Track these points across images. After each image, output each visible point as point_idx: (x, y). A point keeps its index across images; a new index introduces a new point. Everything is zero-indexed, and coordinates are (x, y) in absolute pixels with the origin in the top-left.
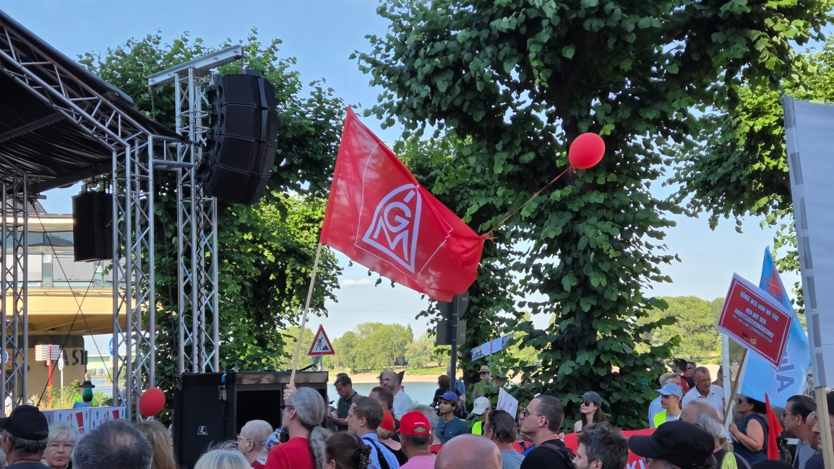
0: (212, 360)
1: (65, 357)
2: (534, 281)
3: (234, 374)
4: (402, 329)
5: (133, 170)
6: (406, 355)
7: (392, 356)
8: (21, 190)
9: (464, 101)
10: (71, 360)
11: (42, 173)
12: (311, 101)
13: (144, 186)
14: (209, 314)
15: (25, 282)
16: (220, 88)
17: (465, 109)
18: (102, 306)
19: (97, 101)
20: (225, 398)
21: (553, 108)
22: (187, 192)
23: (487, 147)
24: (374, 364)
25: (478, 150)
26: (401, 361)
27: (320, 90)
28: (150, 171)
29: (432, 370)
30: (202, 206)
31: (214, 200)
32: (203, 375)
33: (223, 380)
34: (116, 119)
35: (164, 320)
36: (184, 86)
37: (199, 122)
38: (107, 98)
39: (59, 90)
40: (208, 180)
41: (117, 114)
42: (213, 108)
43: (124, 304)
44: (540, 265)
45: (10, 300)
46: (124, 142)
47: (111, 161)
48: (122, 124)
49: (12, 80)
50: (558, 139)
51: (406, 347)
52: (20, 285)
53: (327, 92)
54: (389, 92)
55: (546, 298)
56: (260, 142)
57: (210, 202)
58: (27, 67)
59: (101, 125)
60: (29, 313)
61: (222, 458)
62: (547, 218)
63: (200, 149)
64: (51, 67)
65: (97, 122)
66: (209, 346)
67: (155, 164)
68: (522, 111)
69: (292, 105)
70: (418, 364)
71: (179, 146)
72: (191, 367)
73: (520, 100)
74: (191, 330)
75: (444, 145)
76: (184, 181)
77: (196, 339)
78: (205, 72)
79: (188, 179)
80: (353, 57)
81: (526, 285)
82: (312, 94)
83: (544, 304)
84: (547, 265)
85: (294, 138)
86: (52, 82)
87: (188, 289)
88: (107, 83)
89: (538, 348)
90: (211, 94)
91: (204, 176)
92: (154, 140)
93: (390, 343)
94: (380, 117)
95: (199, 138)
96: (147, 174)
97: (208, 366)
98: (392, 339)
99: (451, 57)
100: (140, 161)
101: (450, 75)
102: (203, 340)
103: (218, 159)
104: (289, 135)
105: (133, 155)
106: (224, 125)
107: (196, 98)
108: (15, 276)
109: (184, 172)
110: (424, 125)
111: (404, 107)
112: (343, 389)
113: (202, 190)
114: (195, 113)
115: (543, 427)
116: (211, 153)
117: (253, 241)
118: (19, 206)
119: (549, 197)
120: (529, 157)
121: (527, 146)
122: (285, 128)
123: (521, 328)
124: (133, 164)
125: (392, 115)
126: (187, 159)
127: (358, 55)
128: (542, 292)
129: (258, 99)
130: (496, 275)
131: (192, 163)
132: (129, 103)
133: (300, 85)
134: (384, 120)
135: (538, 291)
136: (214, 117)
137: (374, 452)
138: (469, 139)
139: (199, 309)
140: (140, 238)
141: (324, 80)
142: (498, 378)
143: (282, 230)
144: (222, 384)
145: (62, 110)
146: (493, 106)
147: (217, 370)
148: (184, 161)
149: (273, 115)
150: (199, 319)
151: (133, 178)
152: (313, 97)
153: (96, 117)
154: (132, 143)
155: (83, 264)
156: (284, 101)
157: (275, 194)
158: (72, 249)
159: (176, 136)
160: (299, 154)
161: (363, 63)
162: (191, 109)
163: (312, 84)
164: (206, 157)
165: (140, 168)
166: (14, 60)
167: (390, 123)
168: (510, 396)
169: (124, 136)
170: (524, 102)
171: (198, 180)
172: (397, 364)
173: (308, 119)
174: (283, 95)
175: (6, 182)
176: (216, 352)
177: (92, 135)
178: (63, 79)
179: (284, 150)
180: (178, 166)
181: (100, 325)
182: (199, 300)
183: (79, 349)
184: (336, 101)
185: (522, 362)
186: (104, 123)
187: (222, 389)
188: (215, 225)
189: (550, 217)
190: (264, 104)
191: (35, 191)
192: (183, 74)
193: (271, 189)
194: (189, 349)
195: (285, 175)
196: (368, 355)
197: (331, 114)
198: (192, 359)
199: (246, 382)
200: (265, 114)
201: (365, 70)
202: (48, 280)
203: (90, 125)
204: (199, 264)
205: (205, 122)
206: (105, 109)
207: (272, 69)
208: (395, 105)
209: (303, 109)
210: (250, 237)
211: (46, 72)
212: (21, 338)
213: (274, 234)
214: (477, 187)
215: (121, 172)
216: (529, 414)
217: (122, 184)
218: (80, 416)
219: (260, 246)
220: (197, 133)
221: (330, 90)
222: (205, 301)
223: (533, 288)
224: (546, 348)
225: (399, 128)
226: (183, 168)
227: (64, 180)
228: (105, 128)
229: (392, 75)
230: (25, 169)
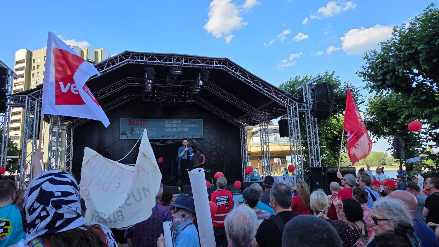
0: (319, 163)
1: (281, 162)
2: (430, 138)
3: (326, 167)
4: (383, 153)
5: (293, 113)
6: (385, 161)
7: (380, 162)
8: (266, 120)
9: (397, 81)
10: (283, 162)
11: (271, 115)
12: (345, 88)
13: (296, 116)
14: (317, 150)
15: (268, 142)
16: (315, 88)
17: (398, 84)
18: (287, 148)
19: (283, 96)
20: (323, 175)
21: (432, 80)
22: (308, 117)
23: (407, 95)
24: (374, 164)
25: (404, 96)
26: (384, 163)
27: (347, 84)
28: (298, 112)
29: (395, 166)
30: (313, 121)
31: (316, 119)
32: (317, 168)
33: (322, 169)
34: (287, 100)
35: (305, 152)
36: (305, 89)
37: (310, 98)
38: (285, 95)
39: (273, 94)
40: (314, 114)
41: (288, 99)
42: (314, 94)
43: (293, 148)
44: (432, 132)
45: (265, 147)
46: (290, 106)
47: (287, 111)
48: (289, 101)
49: (261, 93)
50: (435, 90)
51: (385, 159)
52: (267, 143)
53: (350, 85)
54: (370, 82)
55: (435, 143)
56: (328, 102)
57: (315, 119)
58: (265, 89)
59: (284, 102)
60: (270, 150)
61: (318, 194)
62: (433, 117)
63: (311, 106)
64: (270, 89)
65: (283, 101)
66: (318, 160)
67: (299, 111)
68: (420, 82)
69: (339, 90)
70: (390, 164)
71: (305, 105)
72: (313, 165)
73: (418, 79)
74: (312, 155)
75: (391, 96)
76: (307, 114)
77: (314, 158)
78: (311, 84)
79: (308, 114)
80: (357, 73)
81: (427, 139)
82: (345, 86)
83: (435, 145)
84: (434, 132)
85: (340, 99)
86: (271, 93)
87: (310, 144)
88: (285, 91)
89: (433, 160)
90: (313, 90)
91: (313, 113)
92: (298, 104)
93: (379, 158)
94: (368, 90)
95: (311, 102)
96: (297, 113)
97: (318, 165)
98: (380, 156)
99: (390, 68)
100: (295, 110)
101: (391, 74)
102: (316, 158)
103: (316, 108)
104: (338, 98)
105: (293, 109)
106: (317, 98)
107: (309, 92)
108: (266, 141)
109: (307, 112)
110: (383, 91)
111: (375, 86)
112: (362, 172)
113: (312, 117)
114: (309, 96)
115: (433, 187)
116: (314, 106)
117: (330, 129)
118: (266, 124)
119: (433, 109)
120: (424, 97)
121: (423, 94)
122: (337, 96)
123: (426, 153)
124: (293, 111)
125: (371, 89)
126: (307, 108)
127: (358, 72)
128: (434, 141)
129: (327, 90)
130: (415, 136)
131: (309, 109)
132: (291, 95)
133: (341, 84)
134: (369, 91)
135: (432, 141)
136: (314, 96)
137: (369, 193)
138: (400, 94)
139: (314, 149)
140: (296, 131)
141: (349, 82)
142: (418, 170)
143: (338, 126)
144: (322, 170)
145: (274, 99)
146: (408, 82)
147: (321, 167)
148: (307, 109)
149: (332, 94)
150: (314, 152)
151: (293, 115)
152: (345, 87)
153: (282, 100)
154: (292, 106)
155: (282, 138)
156: (336, 89)
157: (335, 115)
158: (279, 134)
159: (304, 102)
160: (342, 103)
161: (360, 74)
162: (308, 95)
163: (344, 83)
164: (313, 108)
165: (295, 112)
166: (261, 88)
167: (371, 91)
168: (422, 177)
169: (290, 104)
170: (420, 79)
171: (311, 114)
172: (382, 164)
173: (344, 93)
174: (336, 87)
175: (262, 118)
176: (320, 161)
177: (282, 105)
178: (274, 91)
179: (337, 103)
180: (305, 110)
181: (289, 153)
182: (314, 147)
183: (285, 159)
184: (353, 87)
185: (427, 165)
186: (284, 101)
187: (322, 172)
188: (317, 126)
189: (434, 116)
190: (329, 91)
191: (269, 120)
192: (305, 86)
193: (334, 114)
194: (312, 160)
195: (338, 110)
196: (372, 161)
197: (351, 91)
198: (313, 163)
199: (329, 170)
200: (329, 94)
201: (360, 76)
202: (275, 142)
203: (281, 102)
204: (313, 137)
205: (312, 97)
206: (285, 98)
207: (332, 80)
208: (372, 86)
209: (342, 90)
210: (329, 128)
211: (270, 90)
212: (268, 157)
213: (337, 127)
214: (405, 107)
215: (290, 114)
216: (427, 183)
217: (290, 117)
218: (284, 178)
219: (333, 130)
220: (310, 101)
221: (351, 84)
222: (316, 147)
223: (430, 140)
224: (436, 160)
225: (374, 93)
226: (307, 111)
227: (276, 117)
228: (285, 103)
229: (370, 77)
230: (266, 115)
